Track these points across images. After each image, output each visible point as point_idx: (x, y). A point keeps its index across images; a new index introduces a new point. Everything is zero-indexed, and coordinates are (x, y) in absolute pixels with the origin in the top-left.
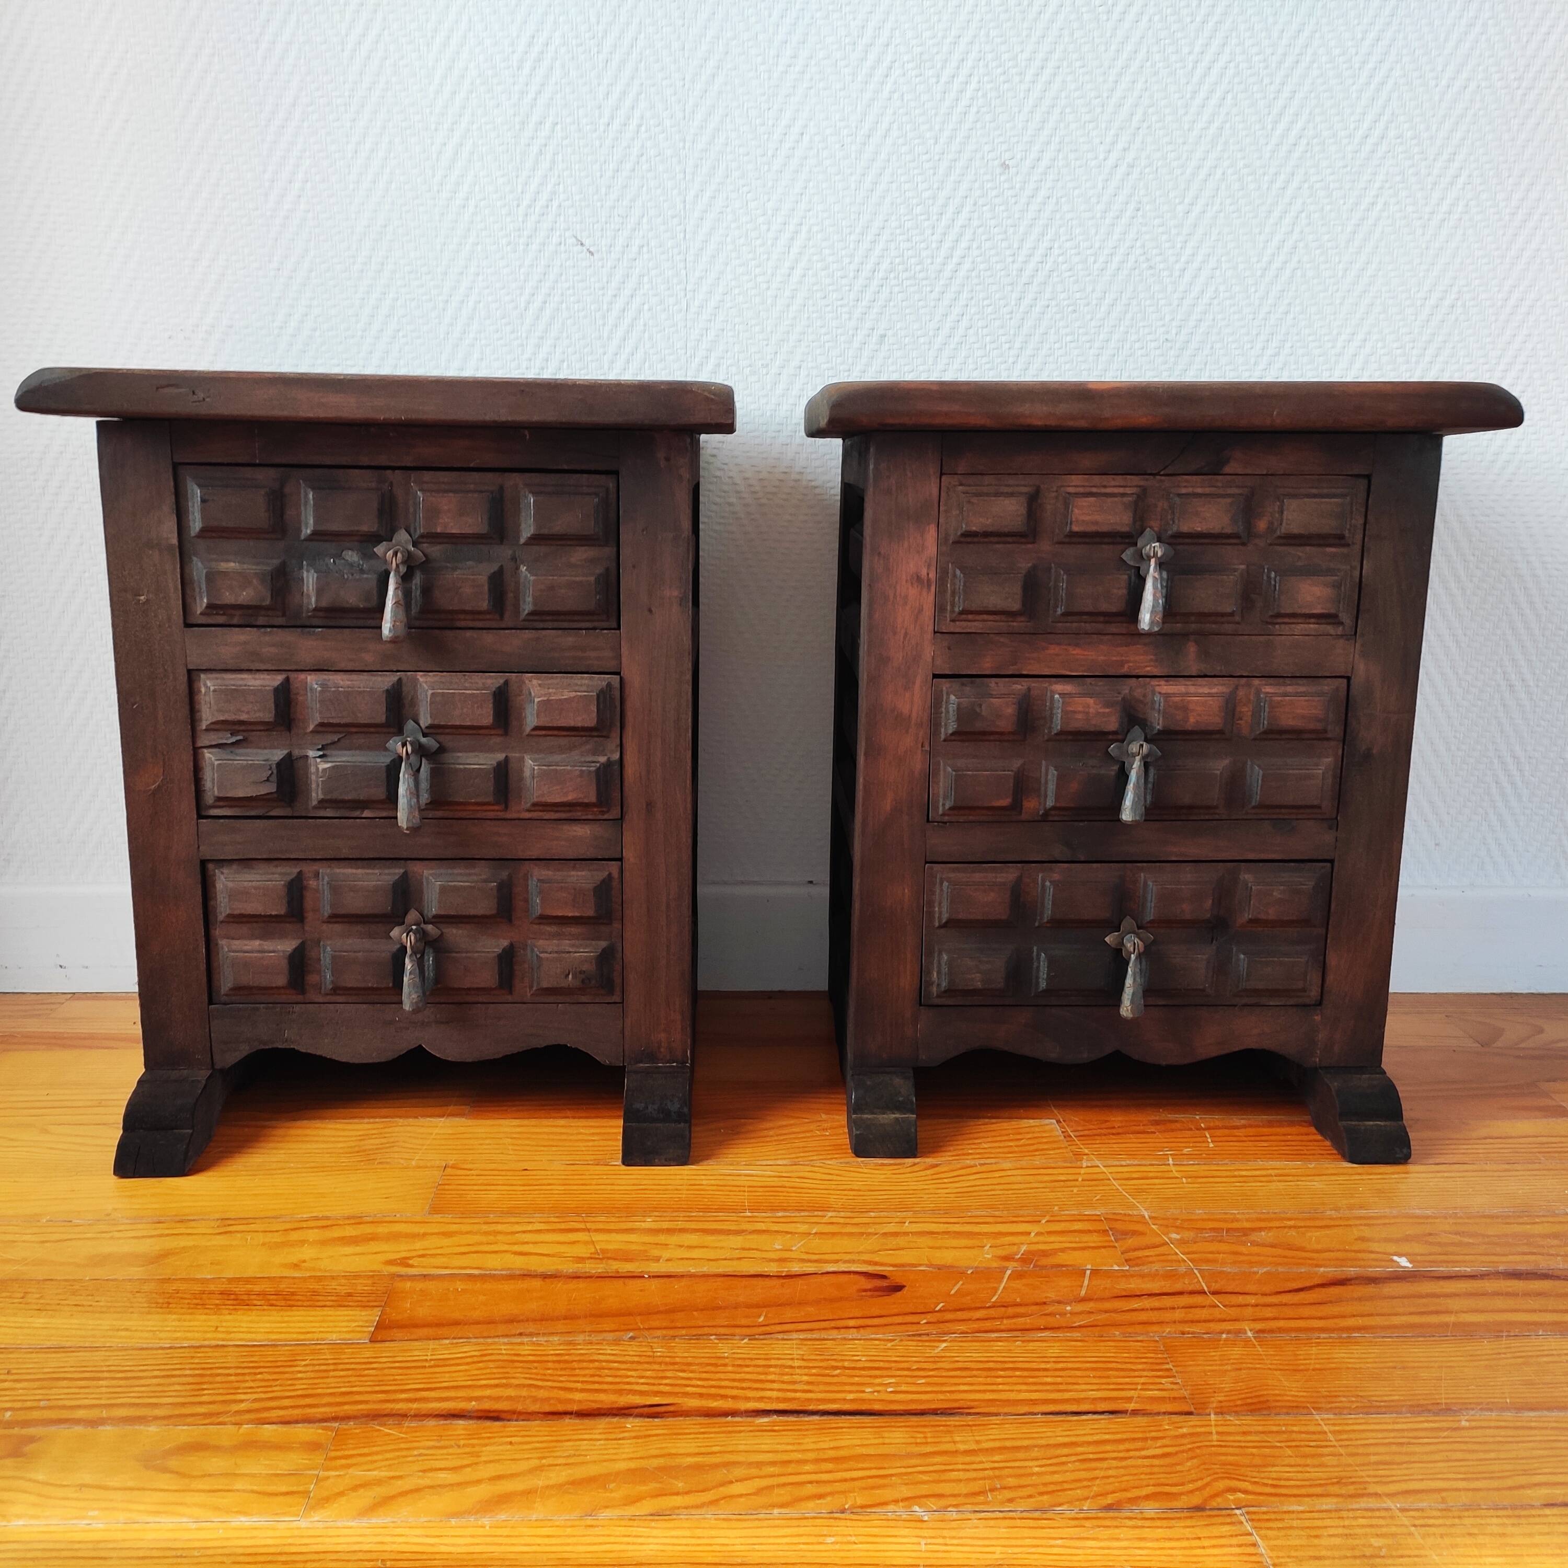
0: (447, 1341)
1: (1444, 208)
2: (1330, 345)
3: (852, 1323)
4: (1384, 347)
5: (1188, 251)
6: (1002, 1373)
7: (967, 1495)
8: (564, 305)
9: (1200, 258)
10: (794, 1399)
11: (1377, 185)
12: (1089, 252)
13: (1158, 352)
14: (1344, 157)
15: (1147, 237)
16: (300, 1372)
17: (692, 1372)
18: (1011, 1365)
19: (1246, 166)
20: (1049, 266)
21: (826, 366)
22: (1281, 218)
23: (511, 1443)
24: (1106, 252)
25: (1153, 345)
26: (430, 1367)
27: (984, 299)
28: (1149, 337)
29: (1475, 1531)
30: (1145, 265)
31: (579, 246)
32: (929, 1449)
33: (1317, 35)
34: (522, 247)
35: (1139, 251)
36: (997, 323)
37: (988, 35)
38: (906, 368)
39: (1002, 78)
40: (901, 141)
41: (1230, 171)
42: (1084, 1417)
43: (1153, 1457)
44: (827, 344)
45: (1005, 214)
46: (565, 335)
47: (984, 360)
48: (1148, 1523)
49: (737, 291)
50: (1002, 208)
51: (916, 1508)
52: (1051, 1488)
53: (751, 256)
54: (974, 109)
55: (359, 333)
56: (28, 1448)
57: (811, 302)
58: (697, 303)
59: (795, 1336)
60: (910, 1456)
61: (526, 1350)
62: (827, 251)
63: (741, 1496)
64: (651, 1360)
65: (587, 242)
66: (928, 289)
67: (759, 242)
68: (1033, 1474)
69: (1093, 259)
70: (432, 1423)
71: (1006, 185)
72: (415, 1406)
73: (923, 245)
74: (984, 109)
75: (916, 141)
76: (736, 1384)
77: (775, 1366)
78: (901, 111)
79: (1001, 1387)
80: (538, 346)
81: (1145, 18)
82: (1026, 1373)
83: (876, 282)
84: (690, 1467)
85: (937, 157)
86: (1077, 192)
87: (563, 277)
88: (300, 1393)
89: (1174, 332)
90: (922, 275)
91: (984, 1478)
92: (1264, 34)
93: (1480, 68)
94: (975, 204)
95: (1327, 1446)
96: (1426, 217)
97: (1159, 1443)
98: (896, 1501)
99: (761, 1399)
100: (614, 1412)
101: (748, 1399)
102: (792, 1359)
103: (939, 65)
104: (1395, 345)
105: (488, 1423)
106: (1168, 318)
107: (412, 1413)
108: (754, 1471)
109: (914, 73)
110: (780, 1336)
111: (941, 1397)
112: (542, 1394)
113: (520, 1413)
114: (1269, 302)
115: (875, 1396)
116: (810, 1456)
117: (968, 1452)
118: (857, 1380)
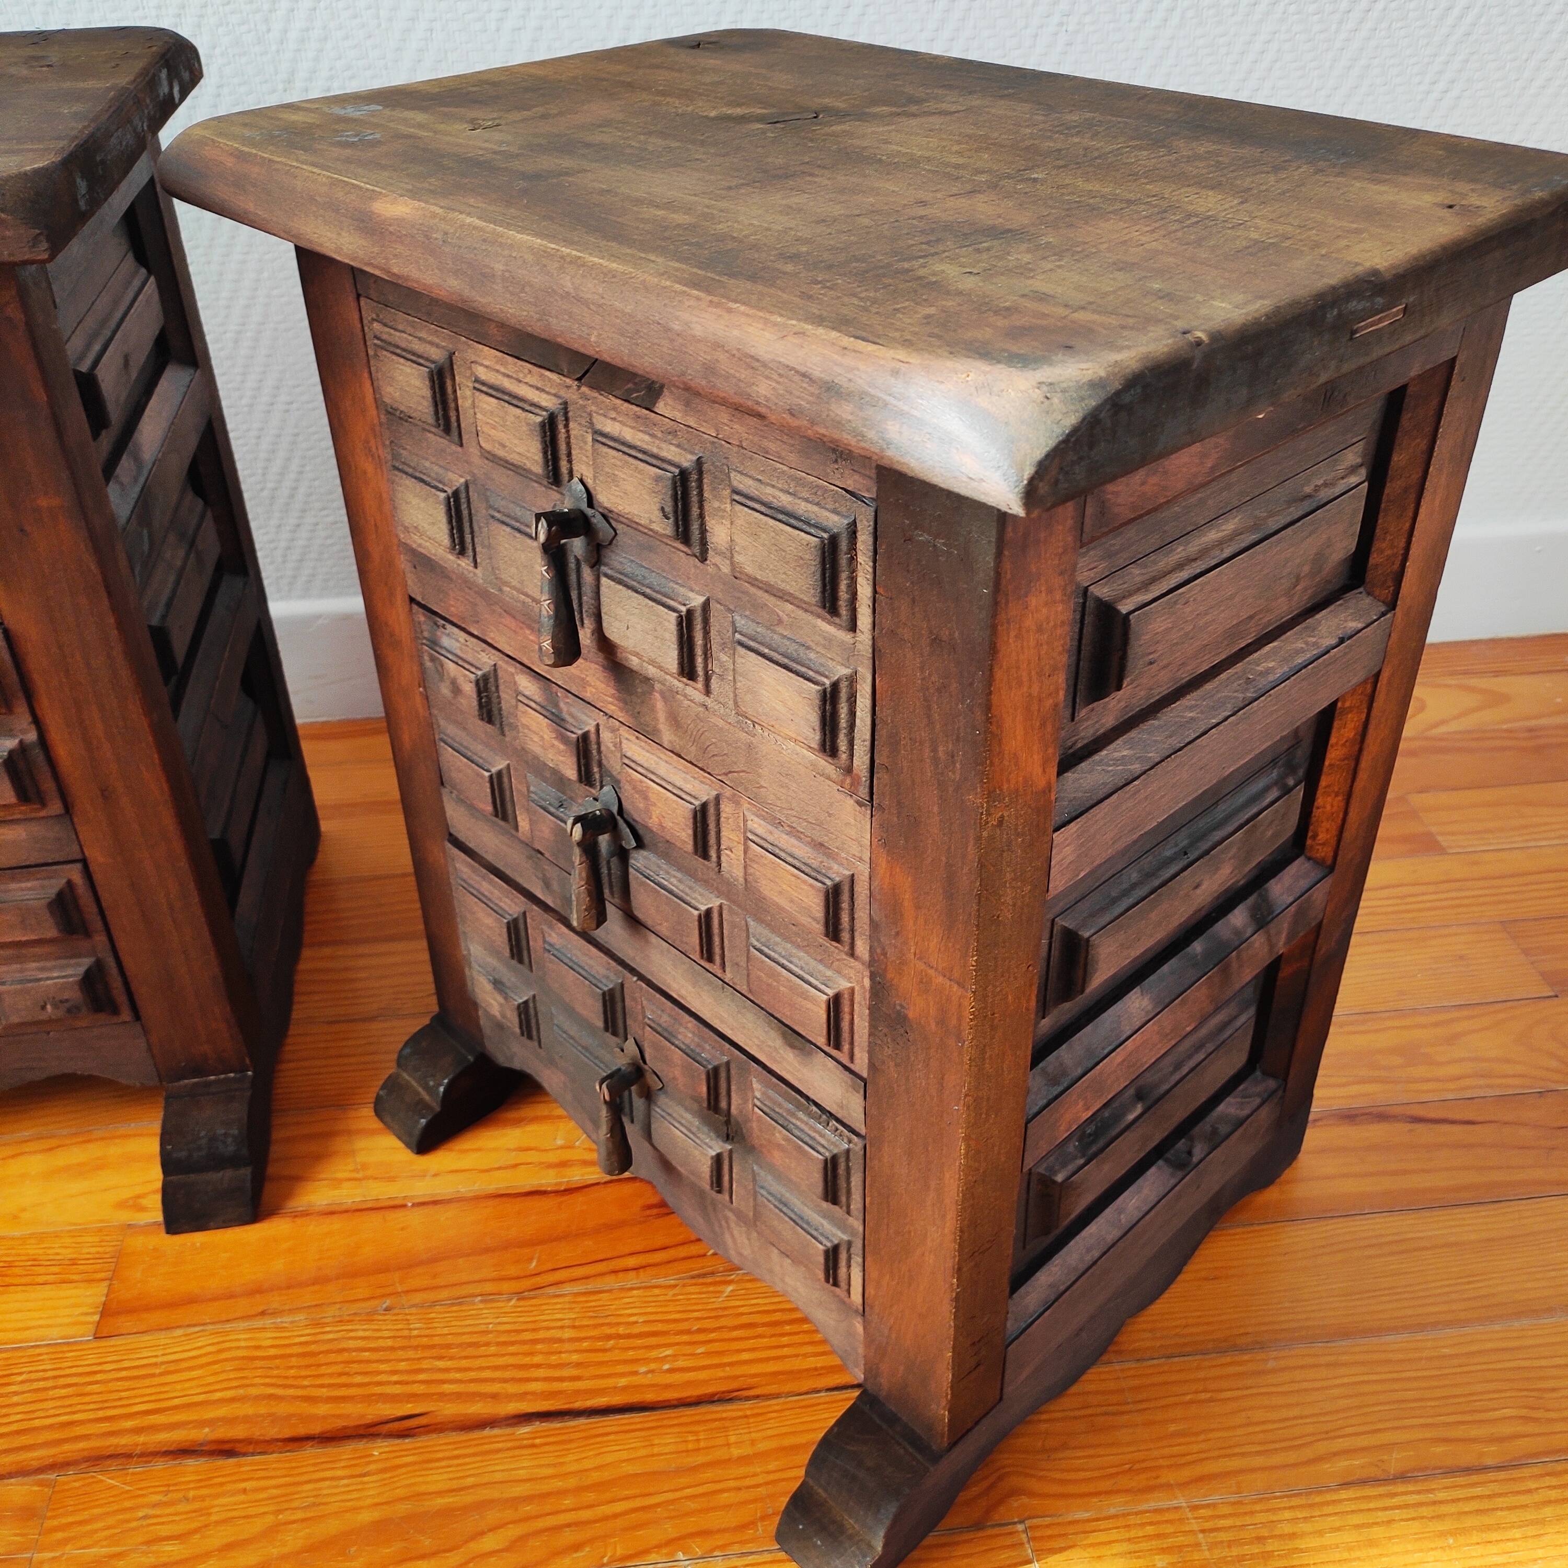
0: (179, 1332)
3: (632, 1262)
6: (787, 1328)
7: (734, 1530)
10: (560, 1392)
16: (16, 1393)
17: (451, 1358)
23: (244, 1491)
26: (161, 1374)
29: (1265, 1532)
32: (700, 1459)
51: (680, 1556)
59: (568, 1289)
60: (680, 1471)
61: (266, 1339)
63: (492, 1553)
64: (405, 1343)
70: (160, 1465)
72: (141, 1439)
76: (498, 1374)
77: (542, 1341)
79: (786, 1351)
88: (14, 1427)
91: (755, 1501)
95: (1122, 1413)
98: (659, 1547)
99: (523, 1396)
100: (362, 1432)
101: (511, 1397)
102: (562, 1327)
105: (221, 1462)
107: (138, 1452)
108: (509, 1514)
110: (551, 1291)
111: (720, 1373)
112: (282, 1409)
113: (257, 1442)
115: (649, 1379)
116: (572, 1482)
117: (744, 1460)
118: (631, 1354)
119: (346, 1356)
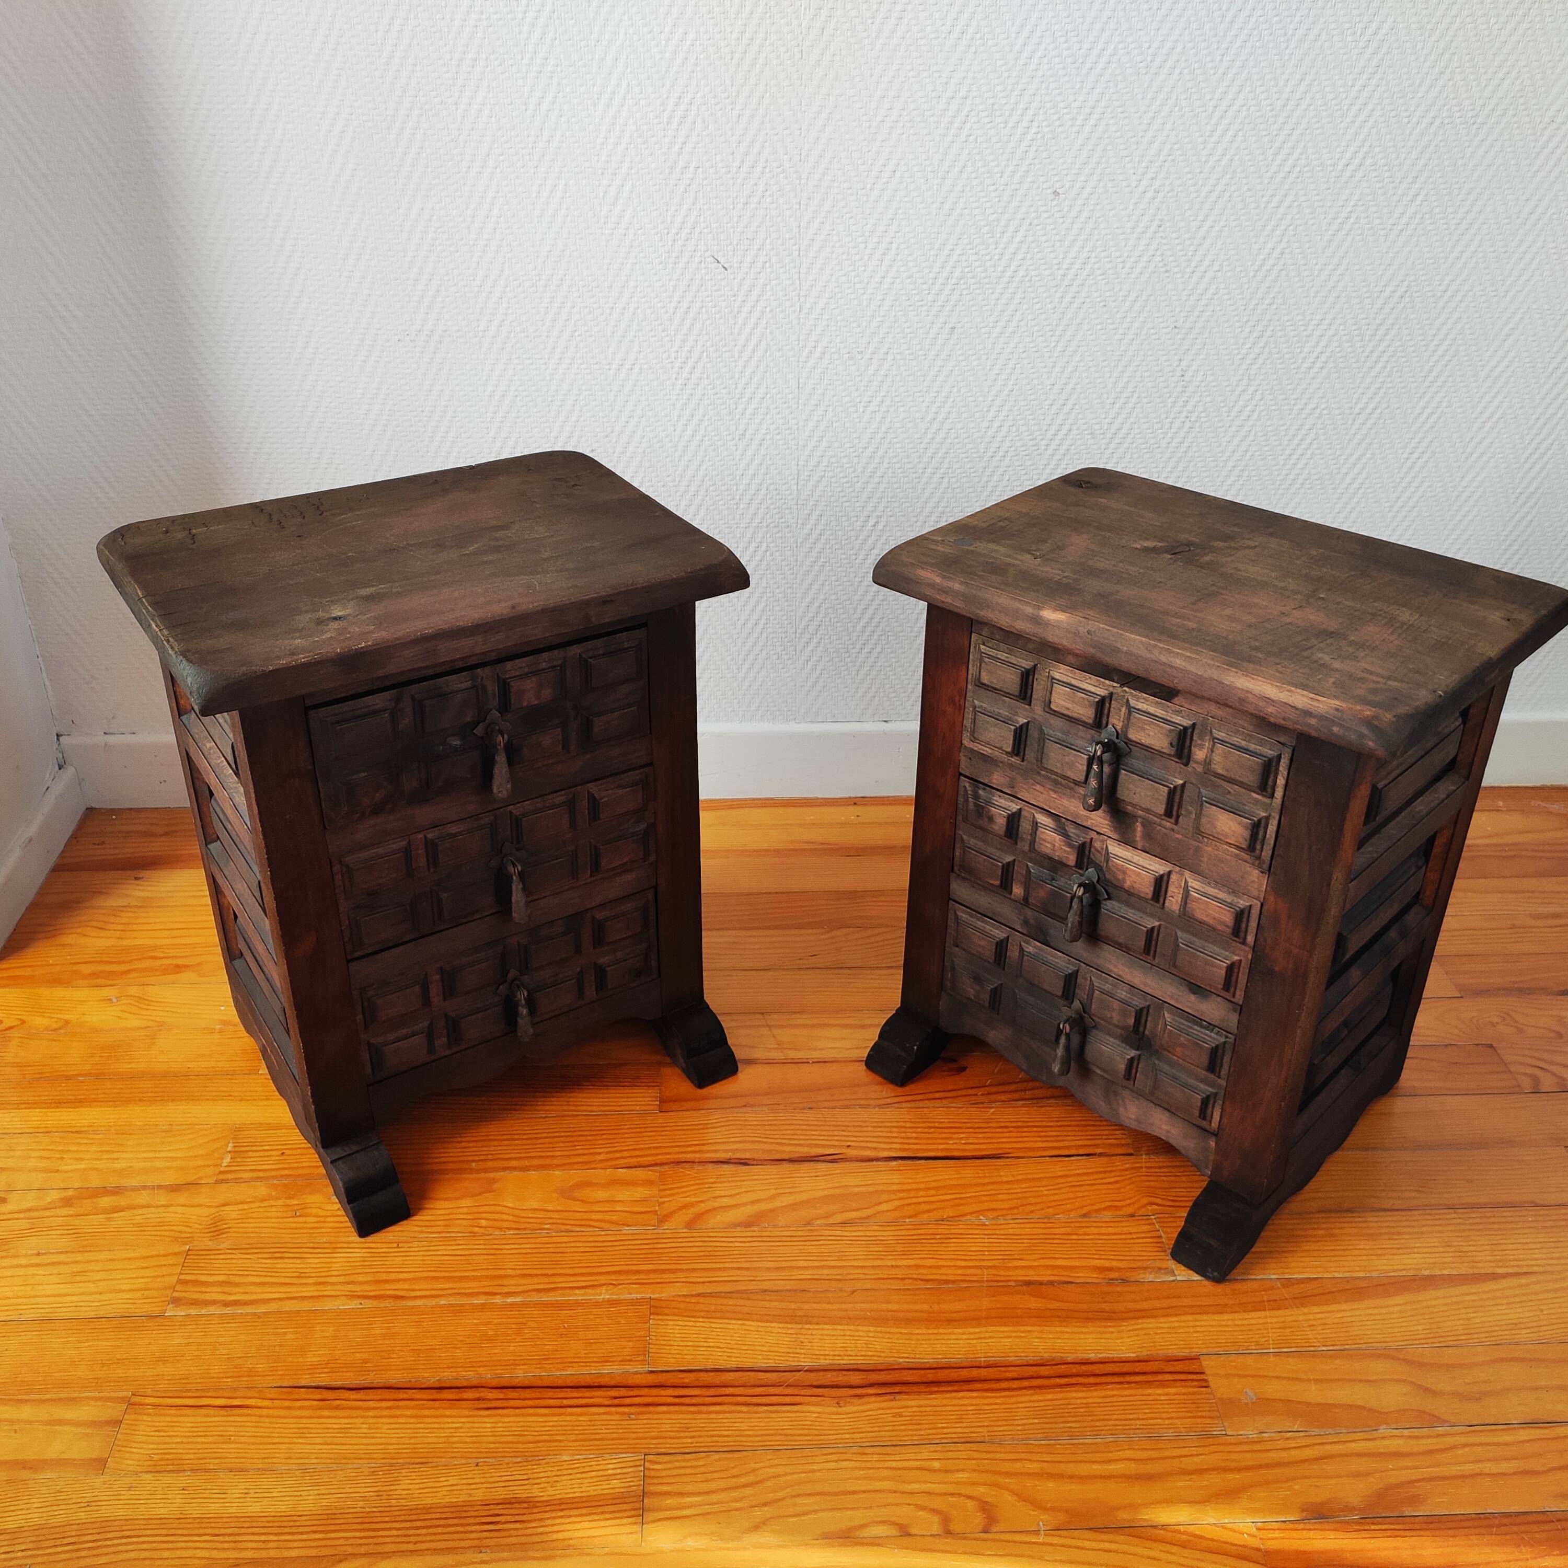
0: (704, 1111)
1: (1404, 220)
2: (1303, 328)
3: (937, 1095)
4: (1345, 330)
5: (1197, 258)
6: (1025, 1129)
7: (1008, 1209)
8: (704, 310)
9: (1206, 263)
10: (909, 1149)
11: (1352, 203)
12: (1119, 260)
13: (1169, 336)
14: (1328, 182)
15: (1165, 247)
16: (626, 1133)
17: (849, 1131)
18: (1031, 1124)
19: (1249, 190)
20: (1086, 272)
21: (907, 352)
22: (1273, 231)
23: (756, 1180)
24: (1133, 260)
25: (1165, 331)
26: (698, 1129)
27: (1033, 298)
28: (1162, 325)
30: (1162, 270)
31: (716, 264)
32: (987, 1181)
33: (1316, 83)
34: (671, 266)
35: (1159, 259)
36: (1043, 316)
37: (1047, 88)
38: (970, 352)
39: (1057, 123)
40: (973, 175)
41: (1236, 194)
42: (1072, 1158)
43: (1109, 1183)
44: (909, 336)
45: (1054, 232)
46: (704, 332)
47: (1031, 345)
48: (1103, 1225)
49: (840, 295)
50: (1052, 227)
51: (982, 1218)
52: (1054, 1204)
53: (851, 268)
54: (1033, 149)
55: (545, 334)
56: (496, 1186)
57: (897, 303)
58: (808, 305)
59: (908, 1105)
60: (976, 1185)
62: (911, 264)
63: (887, 1211)
64: (824, 1123)
65: (722, 260)
66: (990, 291)
67: (858, 257)
68: (1044, 1195)
69: (1121, 266)
70: (711, 1166)
71: (1056, 209)
72: (697, 1155)
73: (988, 257)
74: (1041, 149)
75: (986, 176)
76: (874, 1140)
77: (896, 1127)
78: (975, 151)
79: (1025, 1139)
80: (684, 341)
81: (1177, 71)
82: (1040, 1129)
83: (950, 287)
84: (858, 1194)
85: (1002, 188)
86: (1112, 213)
87: (703, 288)
89: (1182, 320)
90: (986, 280)
91: (1017, 1199)
92: (1272, 83)
93: (1446, 108)
94: (1030, 224)
96: (1389, 227)
97: (1113, 1174)
98: (971, 1213)
99: (890, 1149)
100: (810, 1159)
101: (883, 1149)
102: (905, 1121)
103: (1007, 113)
104: (1354, 327)
105: (742, 1167)
106: (1177, 310)
107: (698, 1161)
108: (893, 1196)
109: (987, 120)
110: (897, 1105)
111: (992, 1146)
112: (767, 1147)
113: (757, 1160)
114: (1258, 296)
115: (955, 1147)
116: (923, 1186)
117: (1008, 1182)
118: (943, 1136)
119: (793, 1127)
